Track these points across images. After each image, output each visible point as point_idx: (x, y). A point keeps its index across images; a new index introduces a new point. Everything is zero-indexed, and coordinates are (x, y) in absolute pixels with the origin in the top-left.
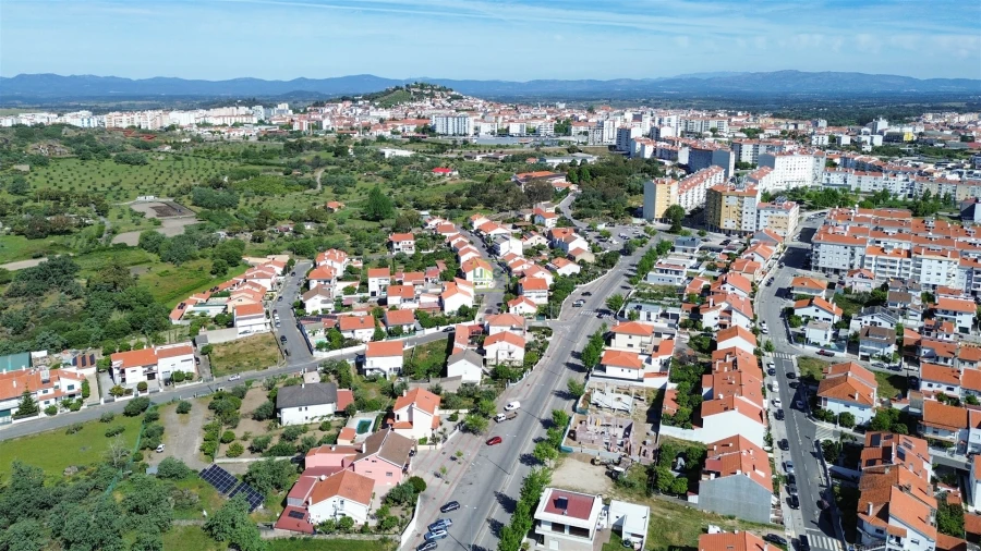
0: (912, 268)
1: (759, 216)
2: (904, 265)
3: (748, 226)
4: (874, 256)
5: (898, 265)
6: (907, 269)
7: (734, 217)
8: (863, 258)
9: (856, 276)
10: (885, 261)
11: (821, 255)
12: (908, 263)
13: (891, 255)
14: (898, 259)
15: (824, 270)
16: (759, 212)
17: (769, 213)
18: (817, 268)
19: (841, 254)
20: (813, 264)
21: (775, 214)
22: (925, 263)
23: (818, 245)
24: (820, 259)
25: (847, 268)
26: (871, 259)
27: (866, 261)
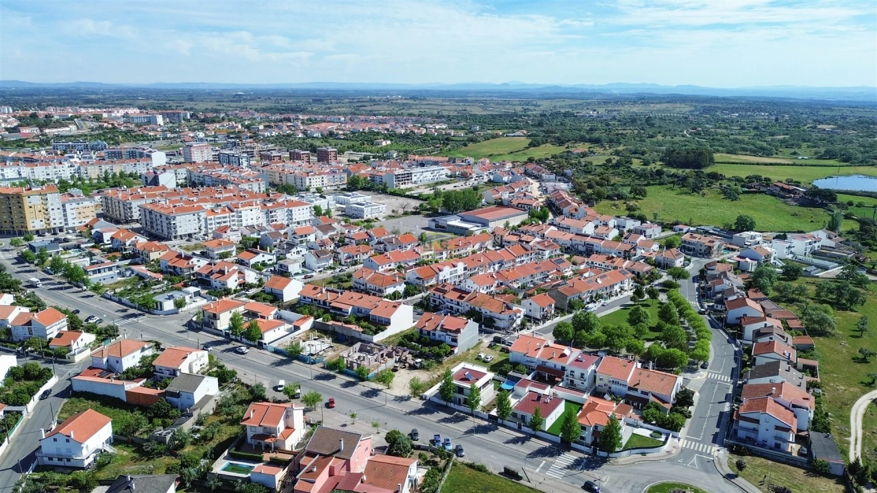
0: (236, 219)
1: (65, 210)
2: (232, 218)
3: (57, 222)
4: (212, 217)
5: (228, 219)
6: (233, 221)
7: (41, 216)
8: (206, 219)
9: (228, 231)
10: (220, 218)
11: (178, 225)
12: (233, 216)
13: (221, 213)
14: (227, 215)
15: (181, 237)
16: (64, 206)
17: (74, 205)
18: (175, 237)
19: (192, 220)
20: (174, 234)
21: (81, 205)
22: (243, 214)
23: (174, 218)
24: (178, 229)
25: (198, 230)
26: (211, 219)
27: (209, 222)
